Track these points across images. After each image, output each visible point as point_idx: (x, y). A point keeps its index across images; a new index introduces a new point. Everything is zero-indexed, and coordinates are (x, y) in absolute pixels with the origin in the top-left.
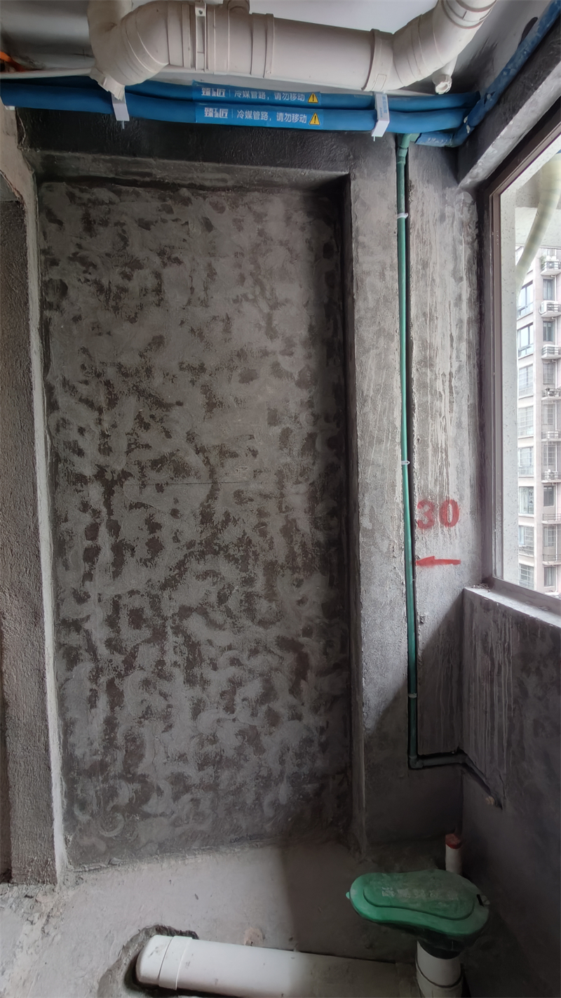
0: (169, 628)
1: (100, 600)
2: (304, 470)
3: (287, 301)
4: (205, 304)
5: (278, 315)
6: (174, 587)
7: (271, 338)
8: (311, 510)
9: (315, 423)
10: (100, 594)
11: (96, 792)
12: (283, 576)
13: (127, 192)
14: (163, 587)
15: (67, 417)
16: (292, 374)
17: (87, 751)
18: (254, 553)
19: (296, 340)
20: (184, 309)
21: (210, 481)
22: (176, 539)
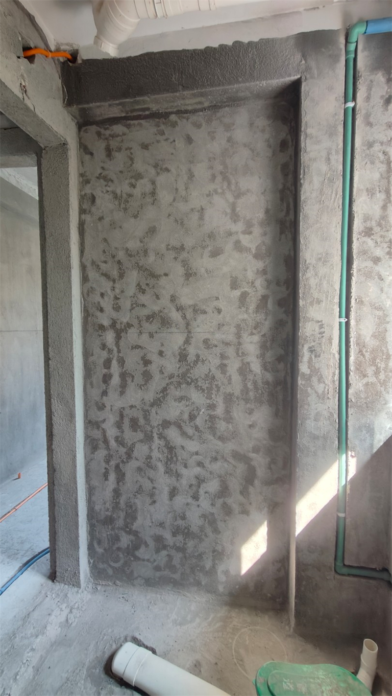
0: (155, 434)
1: (111, 410)
2: (258, 323)
3: (248, 191)
4: (186, 200)
5: (241, 202)
6: (159, 405)
7: (235, 222)
8: (262, 356)
9: (268, 287)
10: (111, 406)
11: (107, 535)
12: (238, 405)
13: (134, 125)
14: (152, 405)
15: (94, 286)
16: (250, 249)
17: (103, 508)
18: (217, 386)
19: (255, 222)
20: (171, 205)
21: (186, 331)
22: (161, 372)
